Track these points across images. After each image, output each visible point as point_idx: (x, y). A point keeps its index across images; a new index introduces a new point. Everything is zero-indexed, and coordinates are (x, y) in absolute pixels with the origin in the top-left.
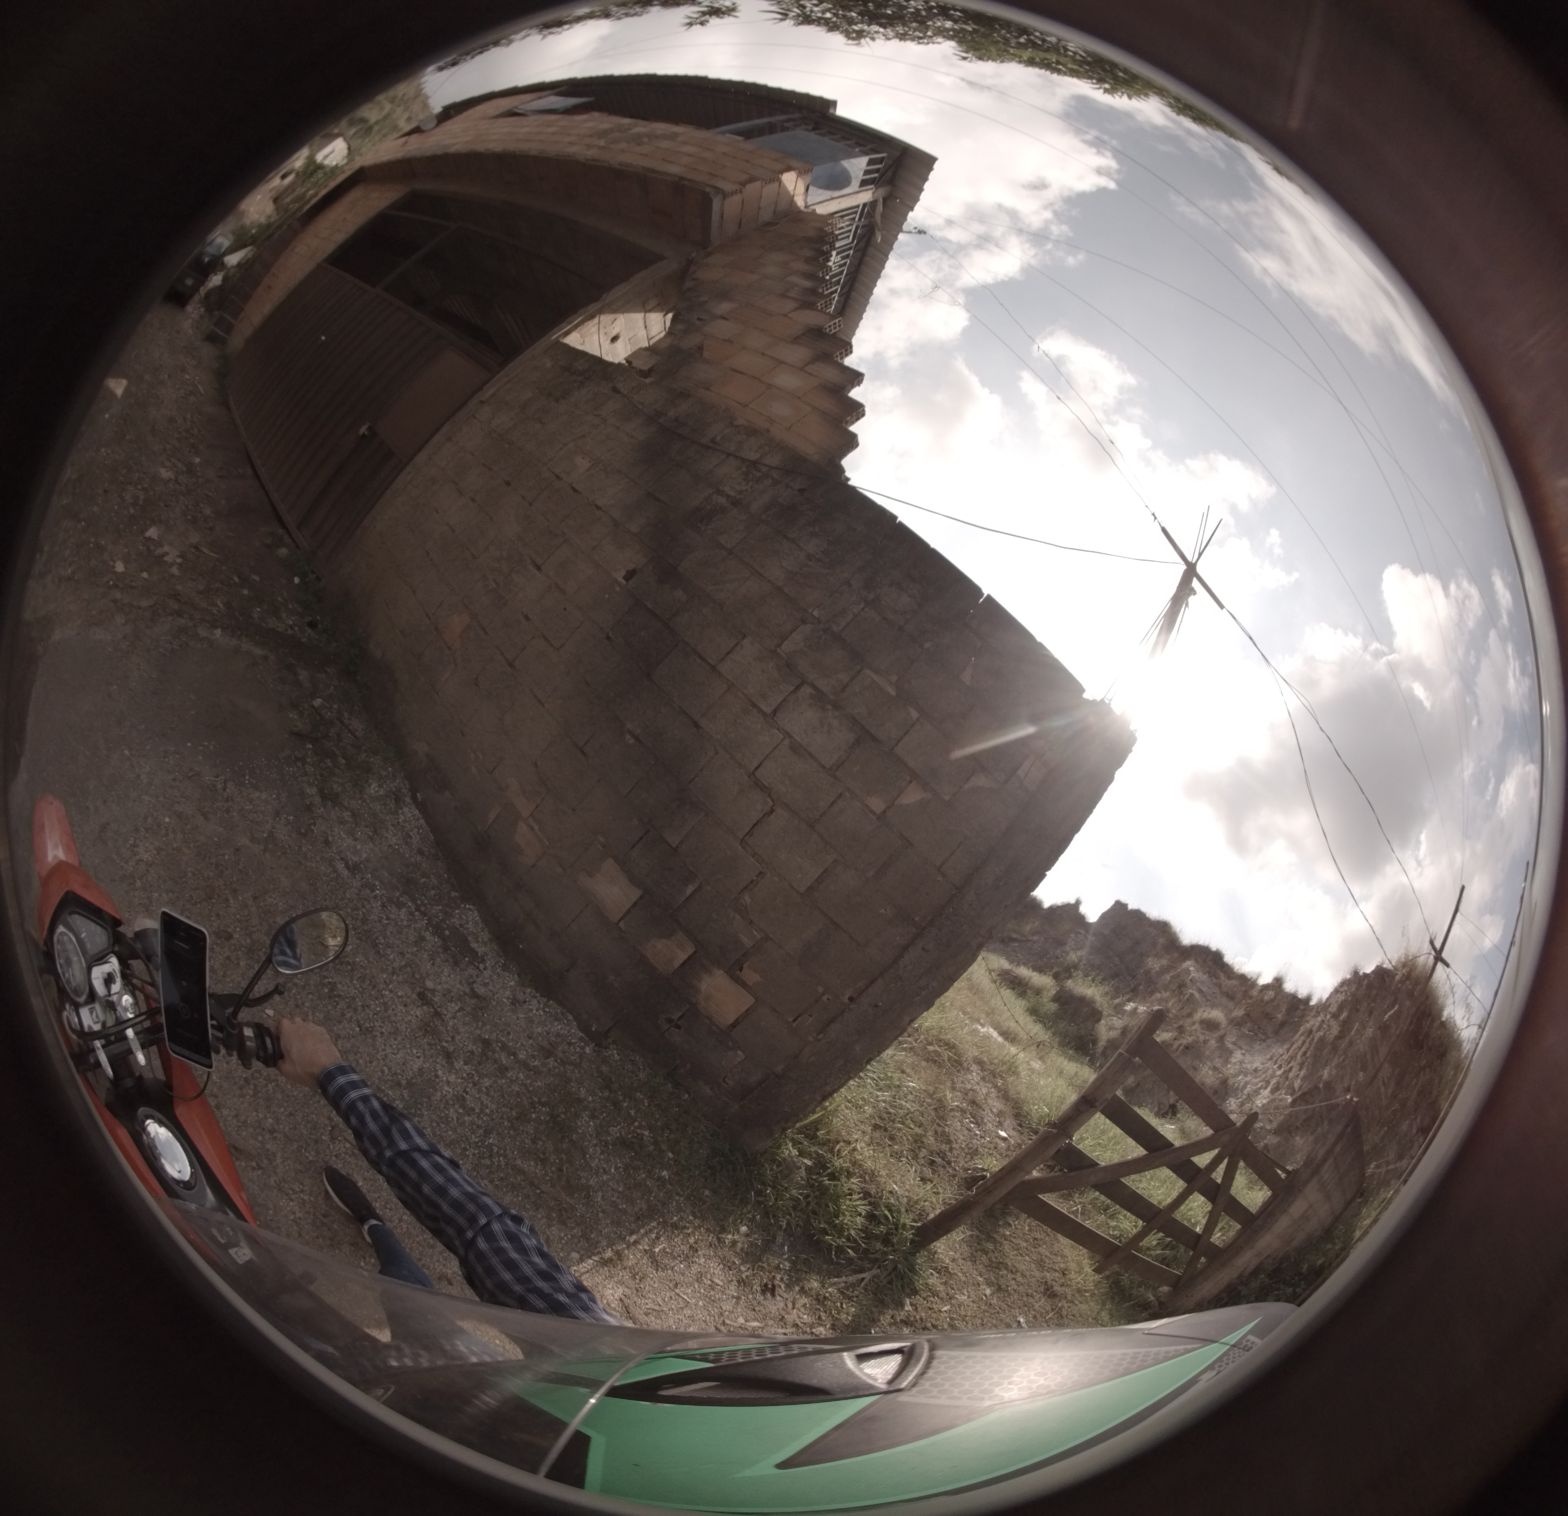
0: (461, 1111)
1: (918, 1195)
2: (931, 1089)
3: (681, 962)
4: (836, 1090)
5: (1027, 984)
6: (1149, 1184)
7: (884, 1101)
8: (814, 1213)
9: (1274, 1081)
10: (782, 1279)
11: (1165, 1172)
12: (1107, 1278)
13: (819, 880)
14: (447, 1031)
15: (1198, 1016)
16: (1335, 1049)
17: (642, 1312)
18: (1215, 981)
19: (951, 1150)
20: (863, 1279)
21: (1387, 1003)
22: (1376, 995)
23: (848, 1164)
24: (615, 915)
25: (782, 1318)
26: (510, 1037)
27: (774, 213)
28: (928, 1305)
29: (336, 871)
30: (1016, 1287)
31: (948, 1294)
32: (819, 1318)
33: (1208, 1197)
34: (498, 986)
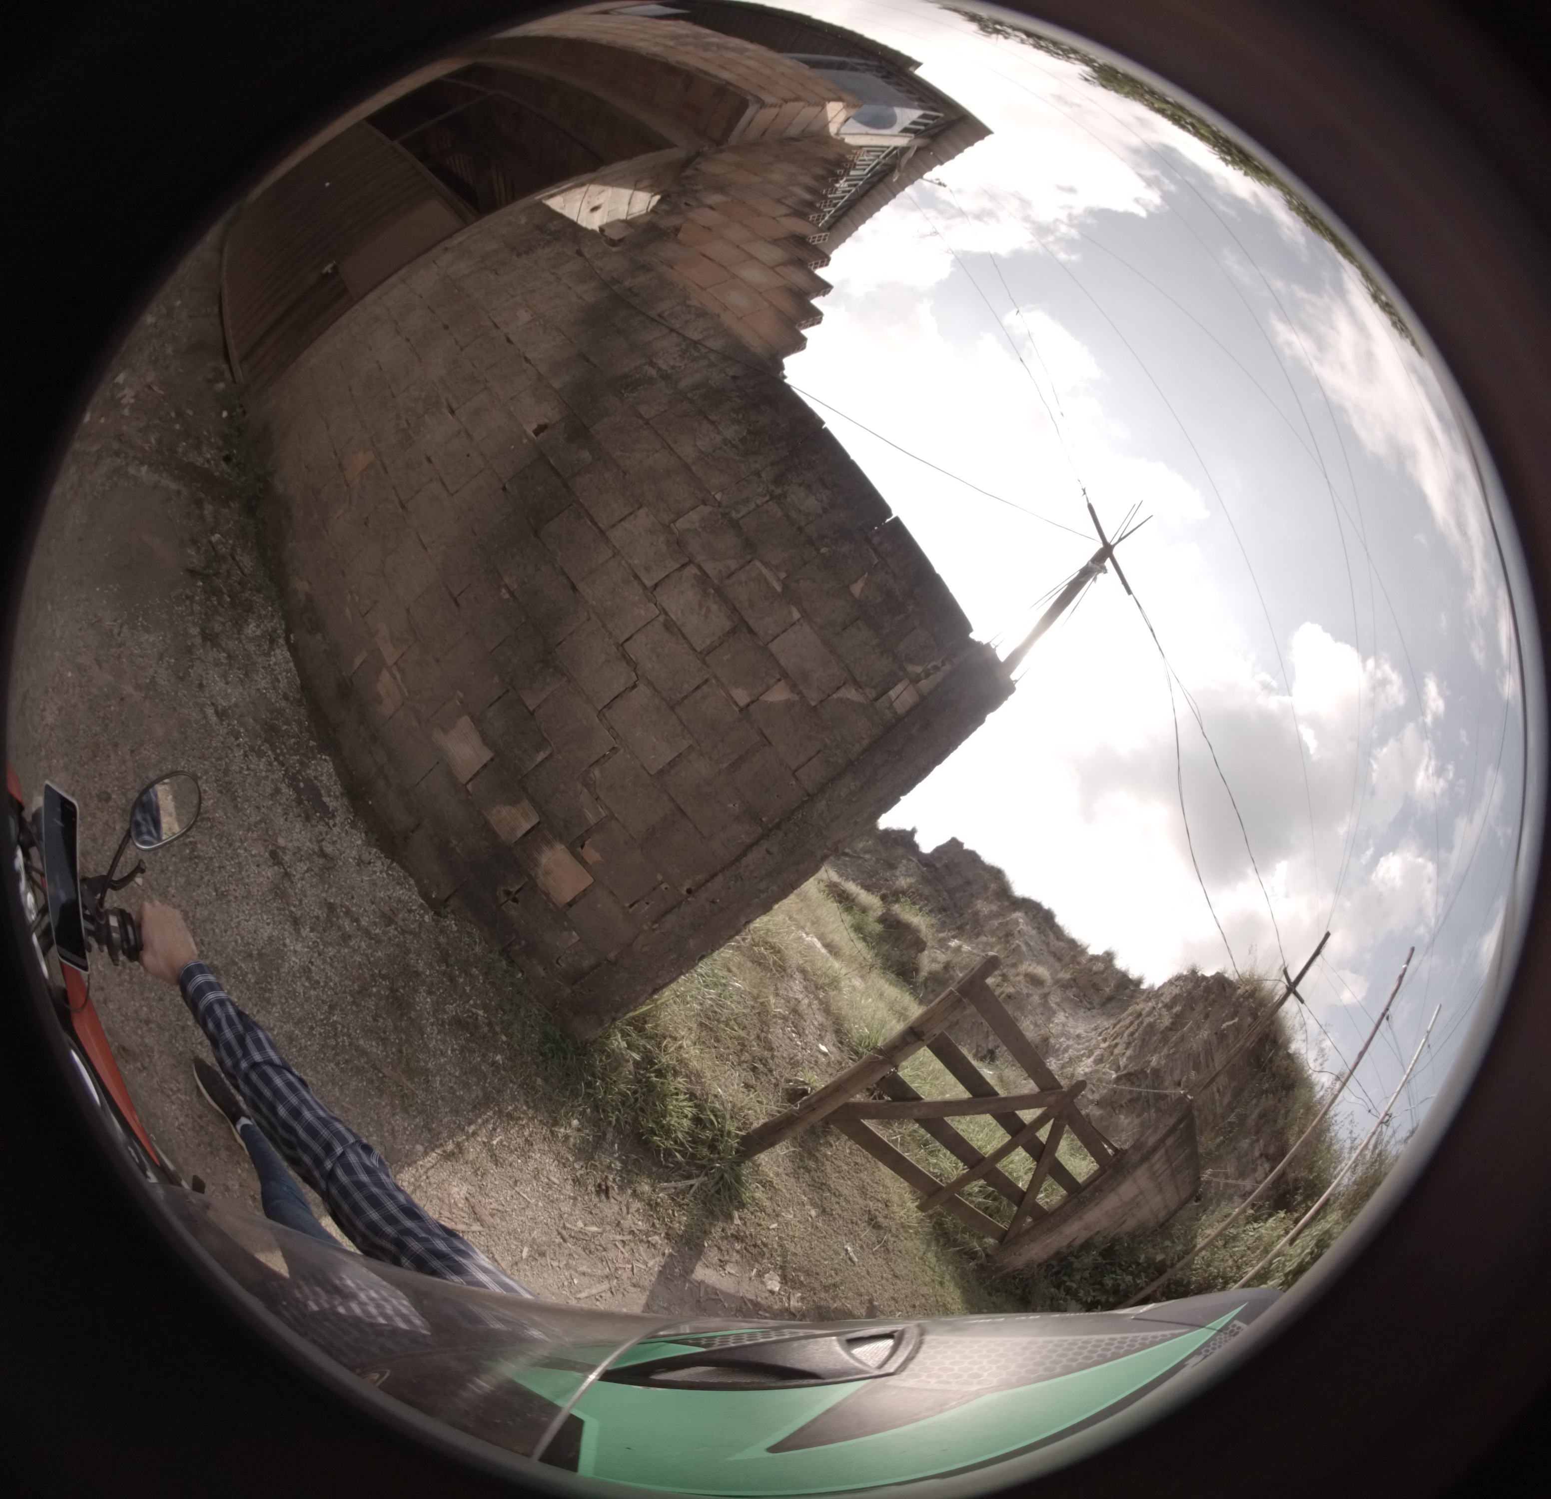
0: (307, 984)
1: (742, 1102)
2: (755, 992)
3: (524, 832)
4: (665, 985)
5: (854, 900)
6: (968, 1126)
7: (711, 999)
8: (642, 1110)
9: (1097, 1052)
10: (614, 1180)
11: (987, 1118)
12: (931, 1217)
13: (672, 764)
14: (296, 894)
15: (1025, 967)
16: (1165, 1039)
17: (487, 1213)
18: (1043, 938)
19: (773, 1057)
20: (692, 1186)
21: (1227, 1012)
22: (1214, 1001)
23: (674, 1062)
24: (464, 776)
25: (619, 1224)
26: (355, 901)
27: (803, 131)
28: (757, 1220)
29: (205, 717)
30: (840, 1212)
31: (774, 1211)
32: (653, 1225)
33: (1032, 1155)
34: (345, 845)
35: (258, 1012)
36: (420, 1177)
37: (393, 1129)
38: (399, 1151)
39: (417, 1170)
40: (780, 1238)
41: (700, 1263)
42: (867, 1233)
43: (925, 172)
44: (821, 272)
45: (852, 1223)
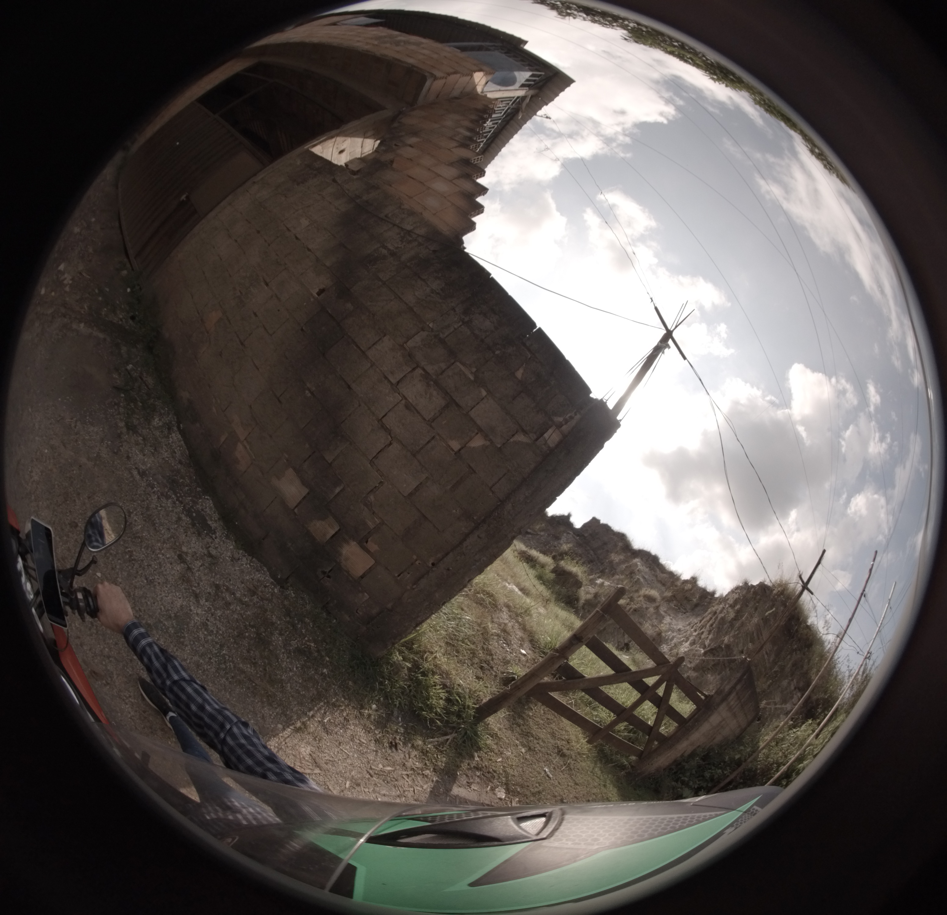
0: (206, 633)
1: (475, 688)
2: (479, 621)
3: (331, 536)
4: (423, 621)
5: (536, 561)
6: (615, 691)
7: (452, 627)
8: (414, 696)
9: (691, 638)
10: (400, 739)
11: (626, 685)
12: (596, 747)
13: (417, 489)
14: (195, 579)
15: (643, 591)
16: (732, 625)
17: (323, 762)
18: (653, 573)
19: (492, 659)
20: (448, 740)
21: (768, 605)
22: (760, 599)
23: (432, 667)
24: (292, 504)
25: (404, 765)
26: (231, 582)
27: (461, 92)
28: (489, 757)
29: (132, 476)
30: (540, 749)
31: (499, 751)
32: (426, 764)
33: (655, 704)
34: (223, 549)
35: (177, 650)
36: (281, 743)
37: (263, 715)
38: (268, 728)
39: (279, 739)
40: (504, 767)
41: (455, 785)
42: (557, 760)
43: (537, 111)
44: (481, 181)
45: (548, 754)
